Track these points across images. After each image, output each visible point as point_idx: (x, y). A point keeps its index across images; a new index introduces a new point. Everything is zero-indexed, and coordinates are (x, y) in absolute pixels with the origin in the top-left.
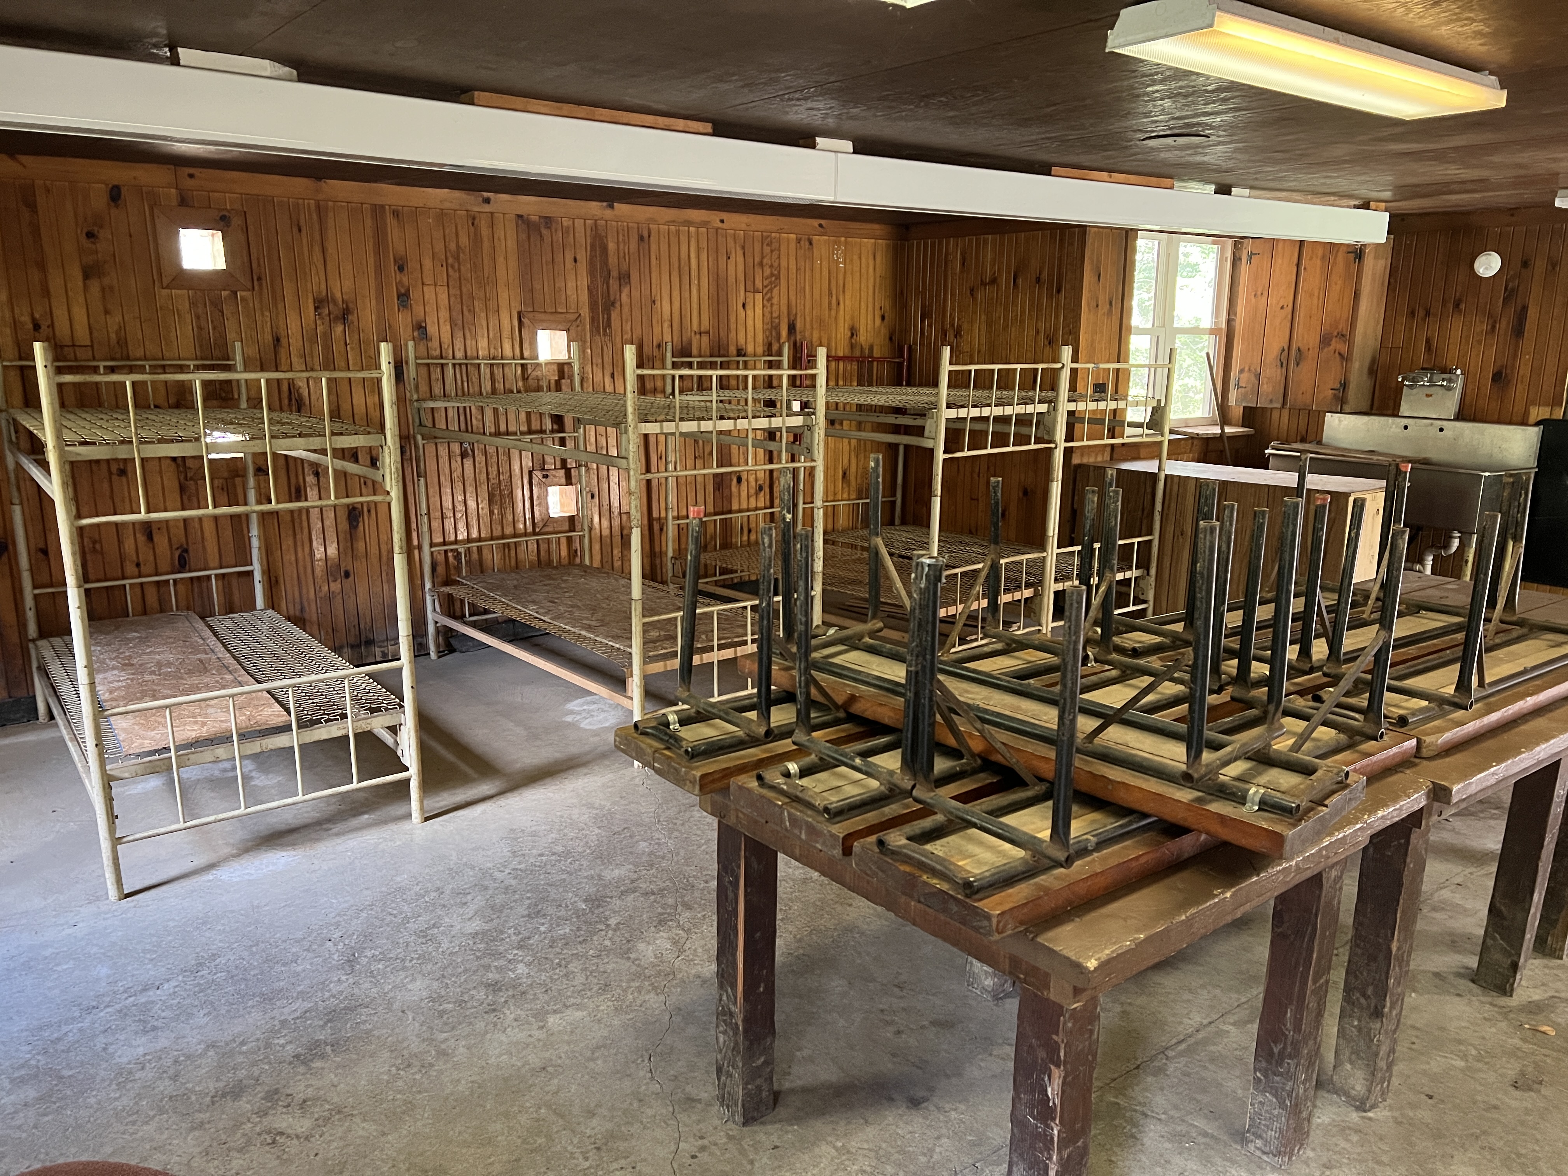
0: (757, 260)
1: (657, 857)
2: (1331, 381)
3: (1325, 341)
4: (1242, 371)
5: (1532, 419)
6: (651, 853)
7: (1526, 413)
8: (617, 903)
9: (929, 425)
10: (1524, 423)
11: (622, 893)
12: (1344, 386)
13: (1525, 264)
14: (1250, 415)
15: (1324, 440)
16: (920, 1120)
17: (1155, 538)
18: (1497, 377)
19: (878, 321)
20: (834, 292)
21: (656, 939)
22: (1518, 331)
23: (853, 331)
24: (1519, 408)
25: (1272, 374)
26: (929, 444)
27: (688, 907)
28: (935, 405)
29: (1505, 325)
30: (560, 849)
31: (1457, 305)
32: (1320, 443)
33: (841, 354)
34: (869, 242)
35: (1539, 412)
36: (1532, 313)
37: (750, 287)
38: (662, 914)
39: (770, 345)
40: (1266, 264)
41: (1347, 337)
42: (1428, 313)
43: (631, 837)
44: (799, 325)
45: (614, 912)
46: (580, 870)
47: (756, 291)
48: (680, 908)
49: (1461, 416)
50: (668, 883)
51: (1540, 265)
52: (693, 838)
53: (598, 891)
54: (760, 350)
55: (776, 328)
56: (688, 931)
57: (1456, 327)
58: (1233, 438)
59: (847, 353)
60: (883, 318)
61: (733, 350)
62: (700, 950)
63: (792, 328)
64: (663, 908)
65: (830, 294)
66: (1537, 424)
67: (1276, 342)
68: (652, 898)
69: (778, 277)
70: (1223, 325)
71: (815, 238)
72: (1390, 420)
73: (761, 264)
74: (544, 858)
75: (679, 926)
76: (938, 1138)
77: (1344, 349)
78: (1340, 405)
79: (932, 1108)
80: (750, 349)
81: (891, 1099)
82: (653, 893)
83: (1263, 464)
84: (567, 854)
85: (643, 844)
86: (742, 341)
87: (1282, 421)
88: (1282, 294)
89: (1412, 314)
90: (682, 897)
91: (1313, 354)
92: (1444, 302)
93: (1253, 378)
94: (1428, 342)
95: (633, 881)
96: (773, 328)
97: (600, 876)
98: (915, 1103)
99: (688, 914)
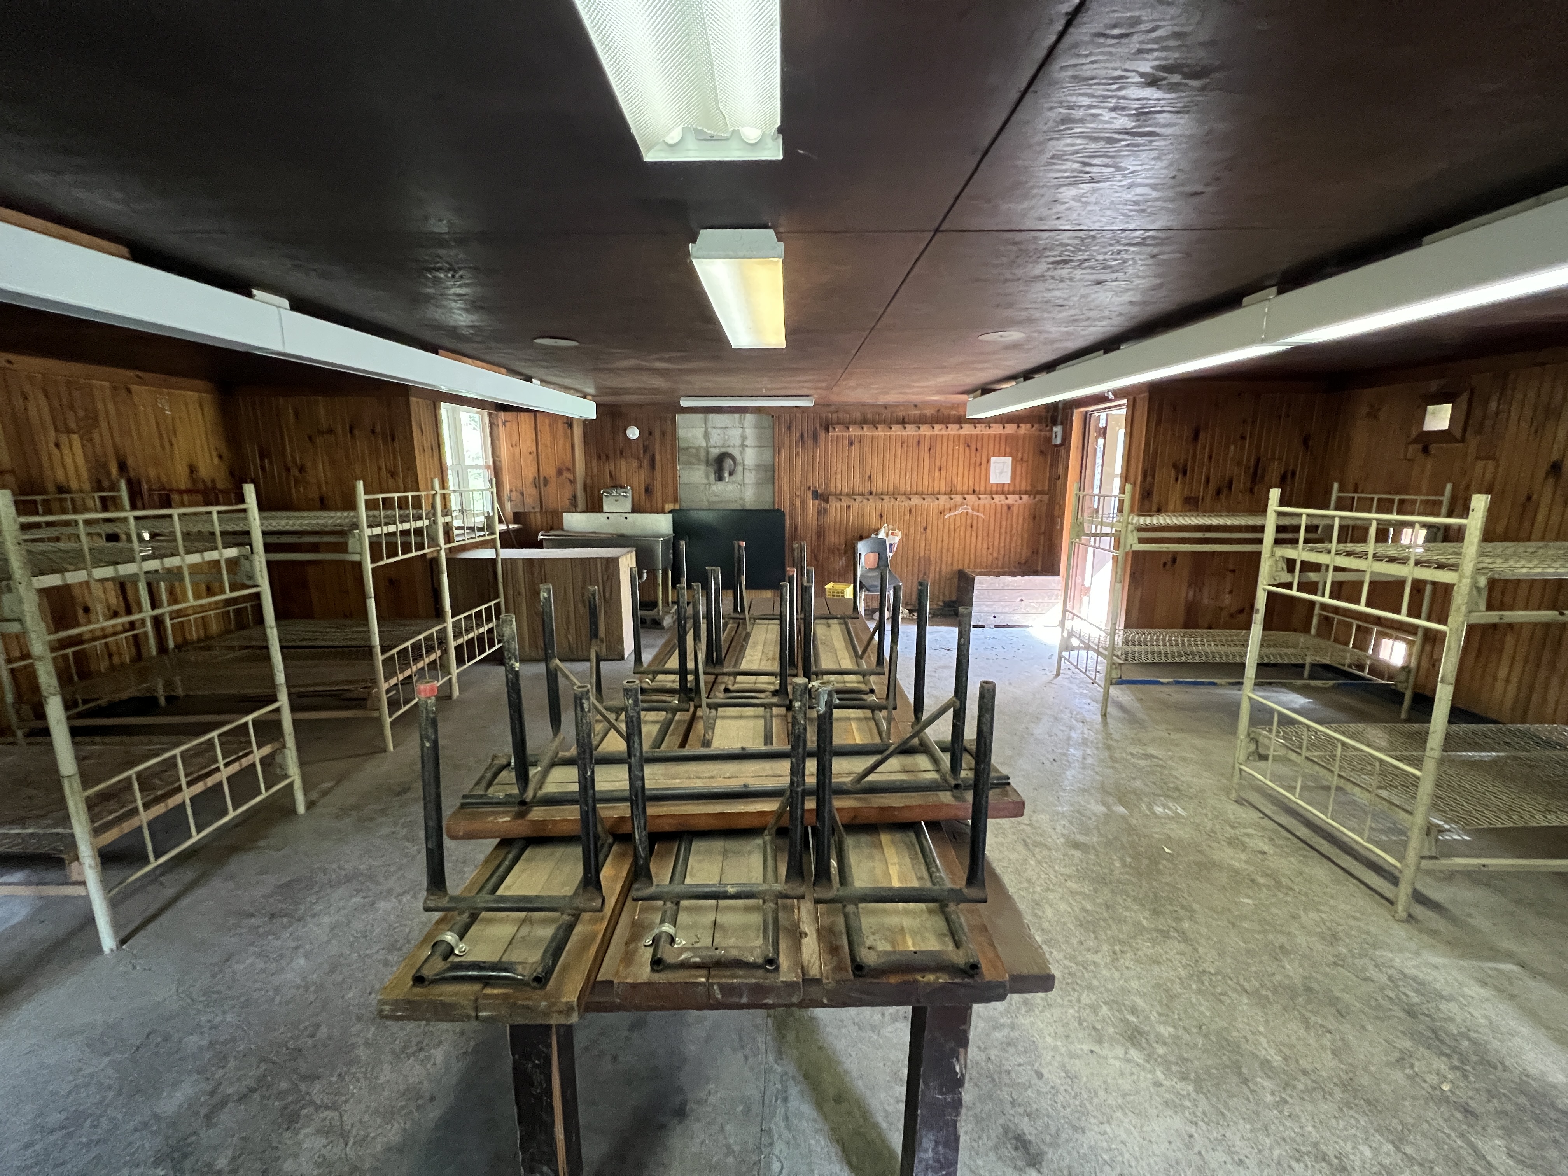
0: (65, 402)
1: (224, 1044)
2: (567, 494)
3: (560, 472)
4: (511, 491)
5: (667, 510)
6: (211, 1044)
7: (663, 508)
8: (208, 1136)
9: (352, 543)
10: (663, 512)
11: (208, 1117)
12: (575, 497)
13: (650, 433)
14: (517, 517)
15: (565, 527)
16: (698, 1125)
17: (502, 600)
18: (647, 490)
19: (216, 461)
20: (165, 435)
21: (300, 1144)
22: (653, 465)
23: (192, 469)
24: (660, 505)
25: (531, 492)
26: (356, 558)
27: (312, 1078)
28: (356, 526)
29: (646, 463)
30: (55, 1118)
31: (621, 453)
32: (563, 530)
33: (183, 487)
34: (193, 395)
35: (669, 507)
36: (658, 457)
37: (61, 426)
38: (285, 1107)
39: (99, 482)
40: (515, 427)
41: (572, 470)
42: (607, 457)
43: (166, 1040)
44: (131, 462)
45: (215, 1149)
46: (116, 1127)
47: (69, 431)
48: (303, 1087)
49: (634, 511)
50: (263, 1066)
51: (657, 434)
52: (255, 995)
53: (167, 1138)
54: (87, 486)
55: (105, 466)
56: (334, 1107)
57: (623, 464)
58: (515, 531)
59: (190, 486)
60: (220, 457)
61: (51, 488)
62: (366, 1117)
63: (123, 467)
64: (281, 1100)
65: (160, 434)
66: (670, 512)
67: (530, 472)
68: (256, 1096)
69: (96, 419)
70: (491, 464)
71: (133, 387)
72: (599, 515)
73: (72, 407)
74: (37, 1147)
75: (317, 1108)
76: (722, 1129)
77: (572, 478)
78: (574, 507)
79: (695, 1106)
80: (74, 485)
81: (663, 1127)
82: (252, 1090)
83: (539, 545)
84: (77, 1119)
85: (193, 1039)
86: (60, 476)
87: (536, 519)
88: (528, 445)
89: (599, 458)
90: (295, 1070)
91: (554, 479)
92: (615, 452)
93: (520, 496)
94: (610, 472)
95: (212, 1093)
96: (98, 467)
97: (155, 1116)
98: (681, 1113)
99: (317, 1087)
